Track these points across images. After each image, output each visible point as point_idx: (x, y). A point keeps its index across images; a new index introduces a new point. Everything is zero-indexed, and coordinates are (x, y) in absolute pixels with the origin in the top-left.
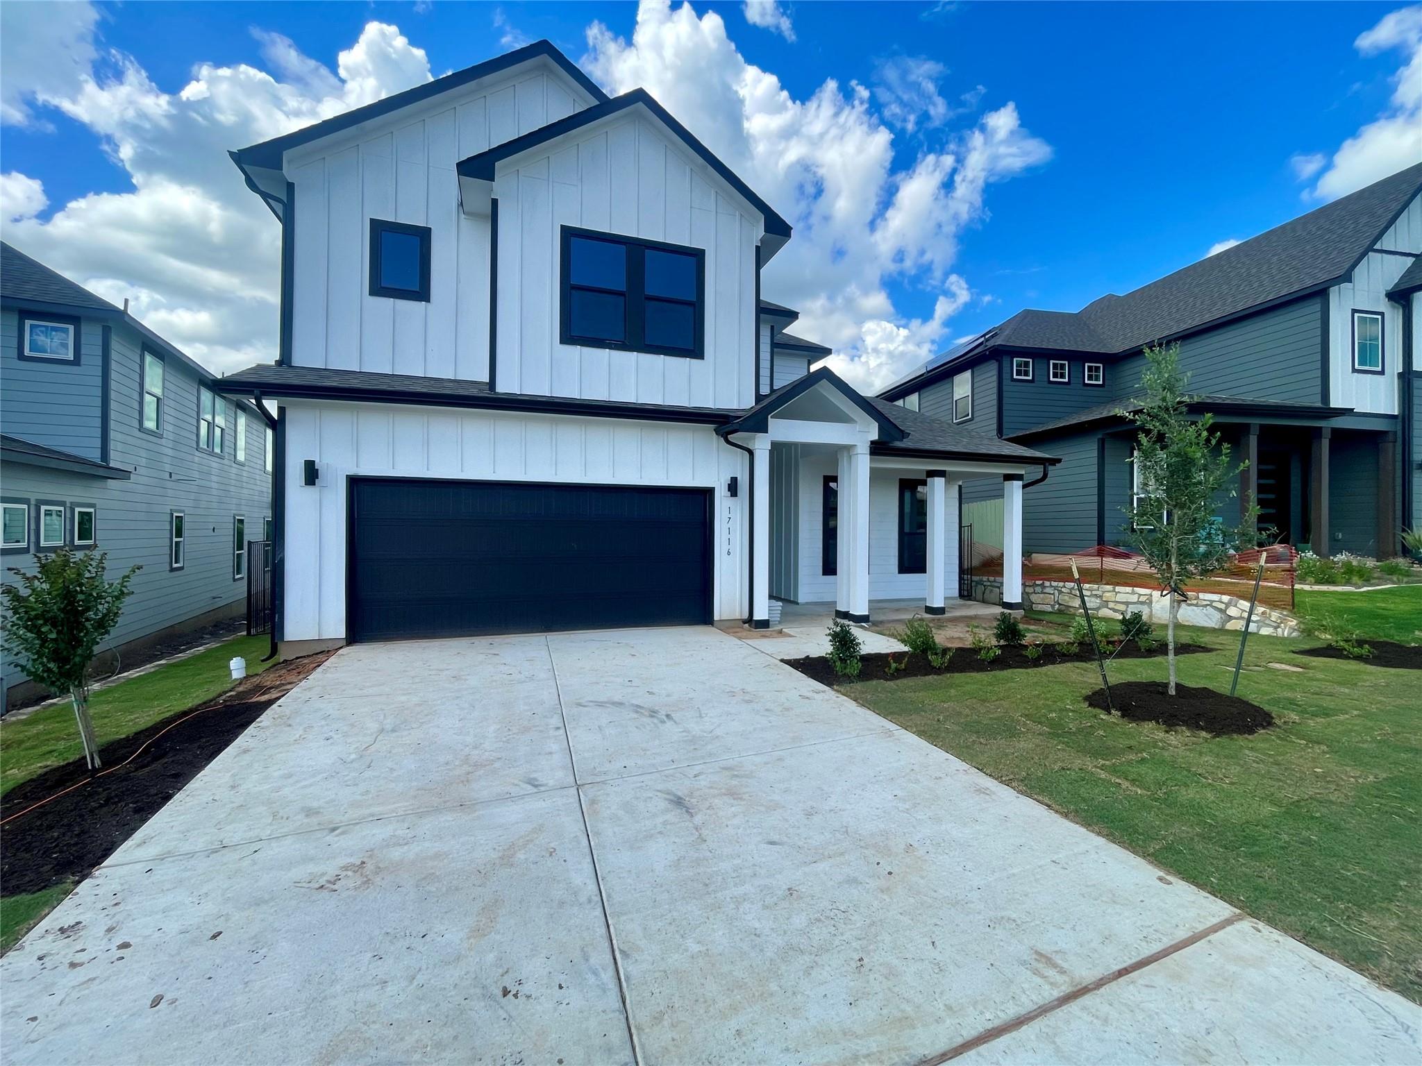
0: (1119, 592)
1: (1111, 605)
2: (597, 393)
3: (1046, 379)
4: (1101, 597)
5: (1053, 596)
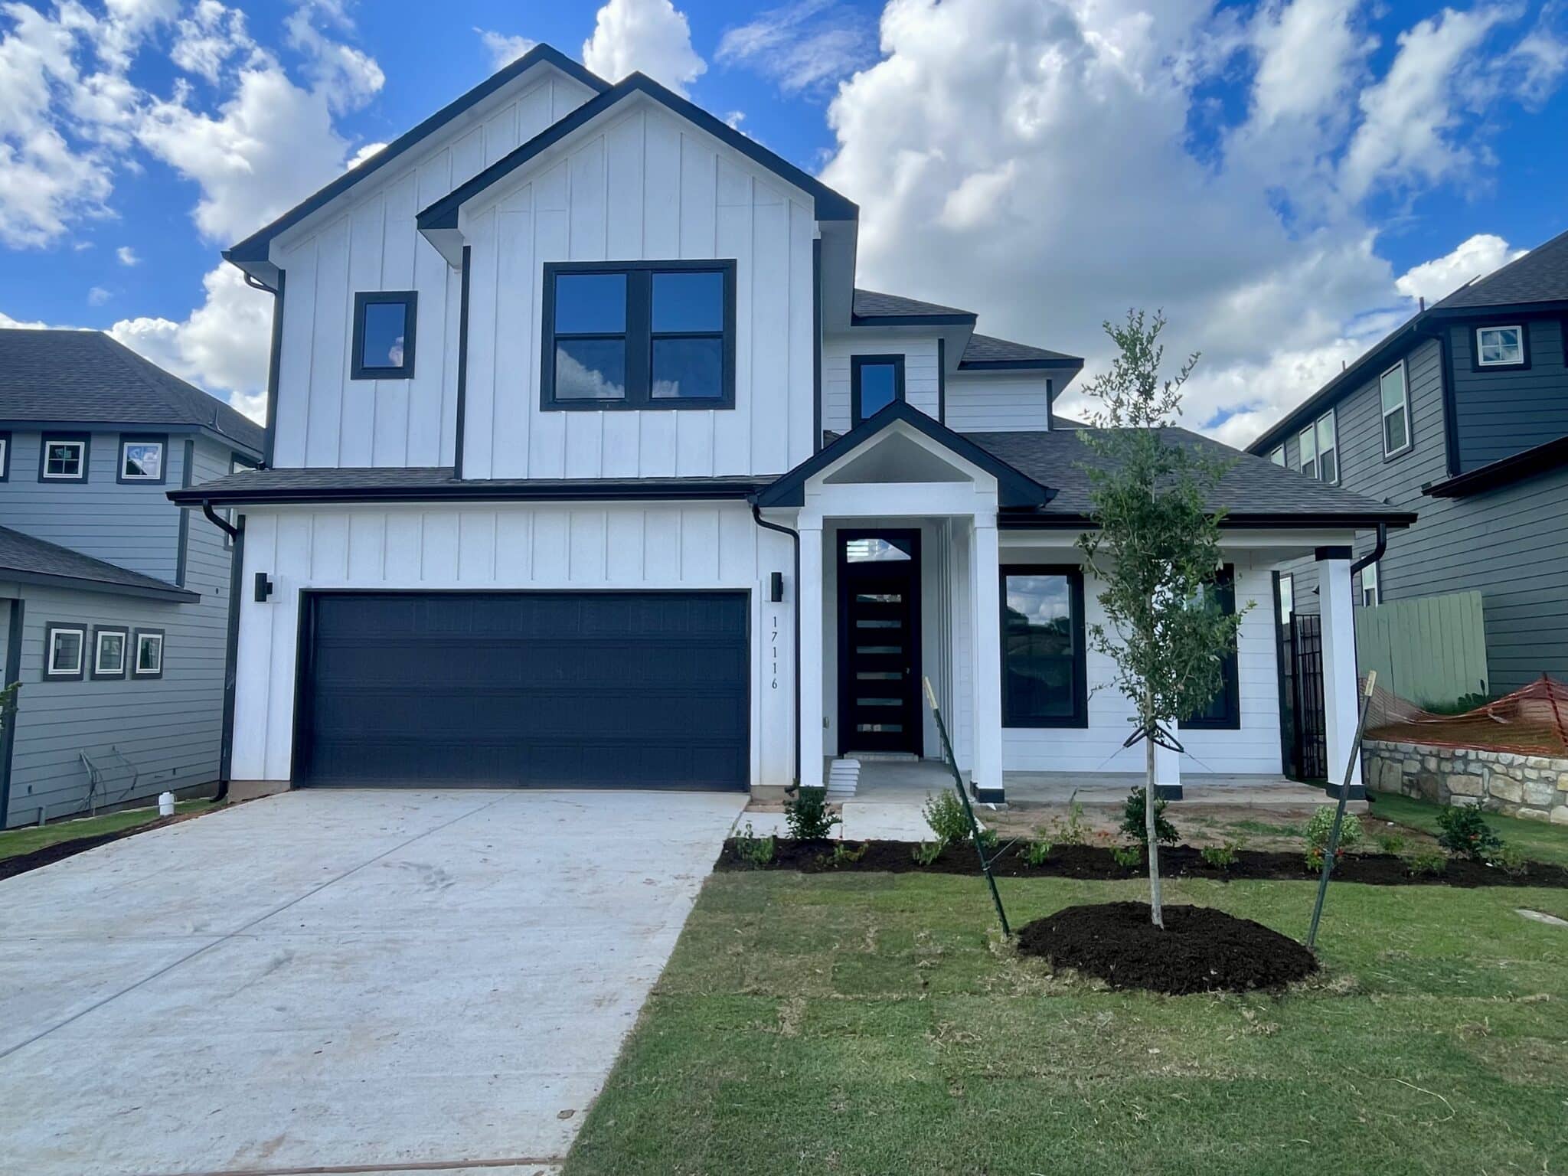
2: (584, 469)
4: (1554, 782)
5: (1481, 780)
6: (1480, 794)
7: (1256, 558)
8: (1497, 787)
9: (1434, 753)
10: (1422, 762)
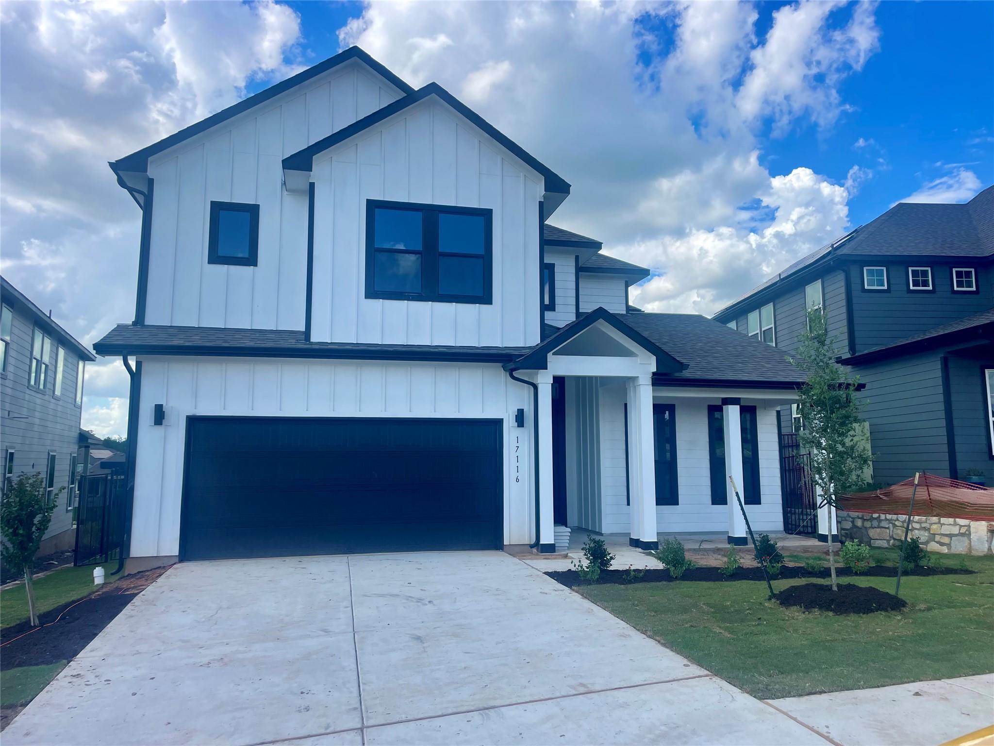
0: (944, 524)
1: (937, 538)
3: (905, 289)
4: (928, 530)
5: (888, 531)
6: (888, 538)
7: (768, 404)
8: (898, 534)
9: (860, 516)
10: (853, 522)
